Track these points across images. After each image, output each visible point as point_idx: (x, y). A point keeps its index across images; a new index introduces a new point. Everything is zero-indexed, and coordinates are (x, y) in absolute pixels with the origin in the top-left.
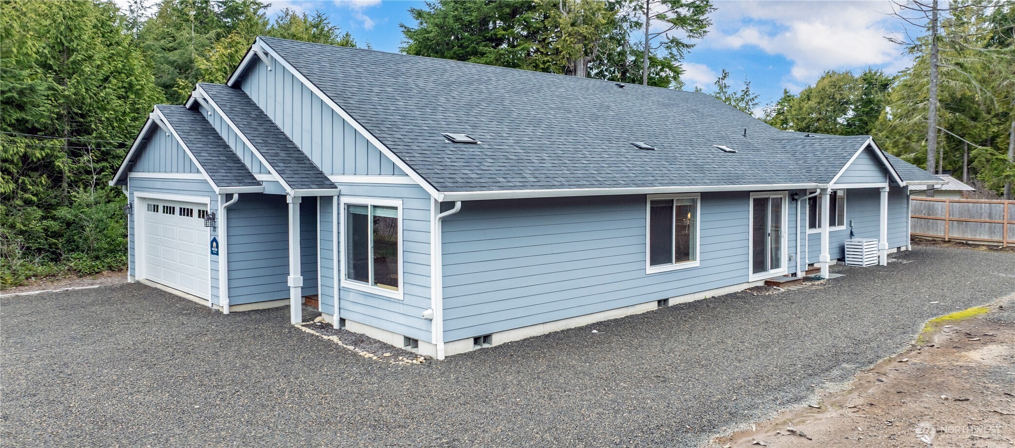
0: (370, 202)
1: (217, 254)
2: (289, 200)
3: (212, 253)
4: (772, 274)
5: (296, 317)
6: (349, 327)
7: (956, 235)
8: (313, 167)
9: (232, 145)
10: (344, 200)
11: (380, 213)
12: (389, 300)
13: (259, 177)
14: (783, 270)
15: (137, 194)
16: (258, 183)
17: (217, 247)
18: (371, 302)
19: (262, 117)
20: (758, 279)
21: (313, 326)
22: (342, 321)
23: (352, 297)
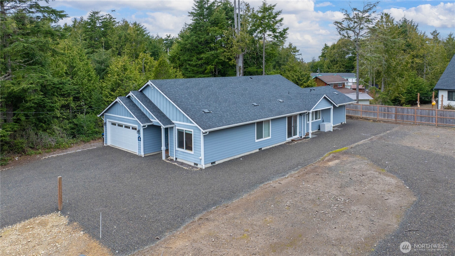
0: (184, 129)
1: (140, 141)
2: (162, 127)
3: (138, 140)
4: (294, 137)
5: (164, 158)
6: (178, 160)
7: (364, 116)
8: (167, 118)
9: (142, 110)
10: (177, 128)
11: (187, 132)
12: (190, 154)
13: (152, 120)
14: (298, 136)
15: (108, 120)
16: (152, 122)
17: (140, 139)
18: (185, 154)
19: (150, 102)
20: (289, 139)
21: (168, 160)
22: (176, 159)
23: (179, 152)
